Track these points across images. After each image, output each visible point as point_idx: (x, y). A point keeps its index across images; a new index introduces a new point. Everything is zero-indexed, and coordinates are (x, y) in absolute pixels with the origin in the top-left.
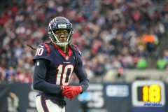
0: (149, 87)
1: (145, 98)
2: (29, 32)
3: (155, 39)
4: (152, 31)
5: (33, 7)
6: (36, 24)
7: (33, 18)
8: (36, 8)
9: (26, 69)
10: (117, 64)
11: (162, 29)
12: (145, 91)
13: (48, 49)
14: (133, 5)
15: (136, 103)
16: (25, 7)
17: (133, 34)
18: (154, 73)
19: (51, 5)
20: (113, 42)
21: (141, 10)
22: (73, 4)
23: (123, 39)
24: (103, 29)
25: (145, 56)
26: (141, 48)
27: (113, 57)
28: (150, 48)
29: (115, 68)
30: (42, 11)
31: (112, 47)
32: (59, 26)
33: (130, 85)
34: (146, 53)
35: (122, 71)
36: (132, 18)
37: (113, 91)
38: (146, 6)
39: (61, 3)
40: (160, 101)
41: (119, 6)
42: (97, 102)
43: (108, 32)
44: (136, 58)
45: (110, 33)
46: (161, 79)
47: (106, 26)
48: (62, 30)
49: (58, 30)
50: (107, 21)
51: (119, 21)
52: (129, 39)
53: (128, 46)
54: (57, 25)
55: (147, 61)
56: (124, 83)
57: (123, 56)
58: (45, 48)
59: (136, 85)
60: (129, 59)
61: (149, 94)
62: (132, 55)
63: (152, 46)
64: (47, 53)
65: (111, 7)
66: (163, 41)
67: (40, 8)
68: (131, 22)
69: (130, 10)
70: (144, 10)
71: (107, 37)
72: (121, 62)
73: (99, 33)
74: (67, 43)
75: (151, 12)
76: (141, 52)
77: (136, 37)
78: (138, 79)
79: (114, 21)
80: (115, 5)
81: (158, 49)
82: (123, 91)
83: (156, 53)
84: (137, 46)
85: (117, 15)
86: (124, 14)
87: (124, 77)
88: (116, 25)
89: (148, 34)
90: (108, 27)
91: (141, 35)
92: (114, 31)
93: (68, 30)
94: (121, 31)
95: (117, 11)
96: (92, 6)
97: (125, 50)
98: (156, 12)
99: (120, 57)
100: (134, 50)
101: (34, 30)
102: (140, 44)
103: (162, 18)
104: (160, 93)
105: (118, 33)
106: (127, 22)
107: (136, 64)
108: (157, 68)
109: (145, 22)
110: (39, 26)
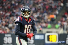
0: (52, 35)
1: (50, 40)
2: (4, 13)
3: (54, 17)
4: (53, 13)
5: (6, 3)
6: (7, 10)
7: (6, 8)
8: (7, 4)
9: (3, 28)
10: (39, 26)
11: (57, 12)
12: (50, 37)
13: (21, 19)
14: (46, 3)
15: (47, 42)
16: (3, 3)
17: (46, 14)
18: (54, 30)
19: (13, 2)
20: (38, 18)
21: (49, 5)
22: (22, 2)
23: (42, 16)
24: (34, 12)
25: (50, 23)
26: (49, 20)
27: (38, 23)
28: (52, 20)
29: (38, 28)
30: (9, 5)
31: (37, 20)
32: (25, 10)
33: (44, 35)
34: (51, 22)
35: (41, 29)
36: (46, 8)
37: (38, 37)
38: (51, 3)
39: (17, 2)
40: (56, 41)
41: (40, 3)
42: (31, 41)
43: (36, 14)
44: (47, 24)
45: (37, 14)
46: (57, 32)
47: (35, 11)
48: (26, 11)
49: (25, 11)
50: (35, 9)
51: (40, 9)
52: (44, 16)
53: (44, 19)
54: (24, 9)
55: (51, 25)
56: (42, 34)
57: (42, 23)
58: (20, 18)
59: (47, 35)
60: (44, 25)
61: (52, 38)
62: (45, 23)
63: (53, 19)
64: (21, 20)
65: (37, 4)
66: (58, 17)
67: (8, 4)
68: (45, 10)
69: (45, 5)
70: (50, 5)
71: (35, 16)
72: (41, 25)
73: (32, 14)
74: (28, 17)
75: (53, 6)
76: (49, 22)
77: (47, 16)
78: (48, 32)
79: (38, 9)
80: (39, 3)
81: (56, 20)
82: (42, 37)
83: (55, 22)
84: (47, 19)
85: (39, 7)
86: (42, 6)
87: (42, 32)
88: (39, 11)
89: (52, 14)
90: (36, 12)
91: (49, 15)
92: (38, 13)
93: (29, 11)
94: (41, 13)
95: (40, 5)
96: (30, 3)
97: (43, 21)
98: (55, 6)
99: (40, 24)
100: (46, 21)
101: (6, 13)
102: (49, 18)
103: (57, 8)
104: (56, 38)
105: (40, 14)
106: (43, 10)
107: (47, 26)
108: (55, 28)
109: (50, 10)
110: (8, 11)
